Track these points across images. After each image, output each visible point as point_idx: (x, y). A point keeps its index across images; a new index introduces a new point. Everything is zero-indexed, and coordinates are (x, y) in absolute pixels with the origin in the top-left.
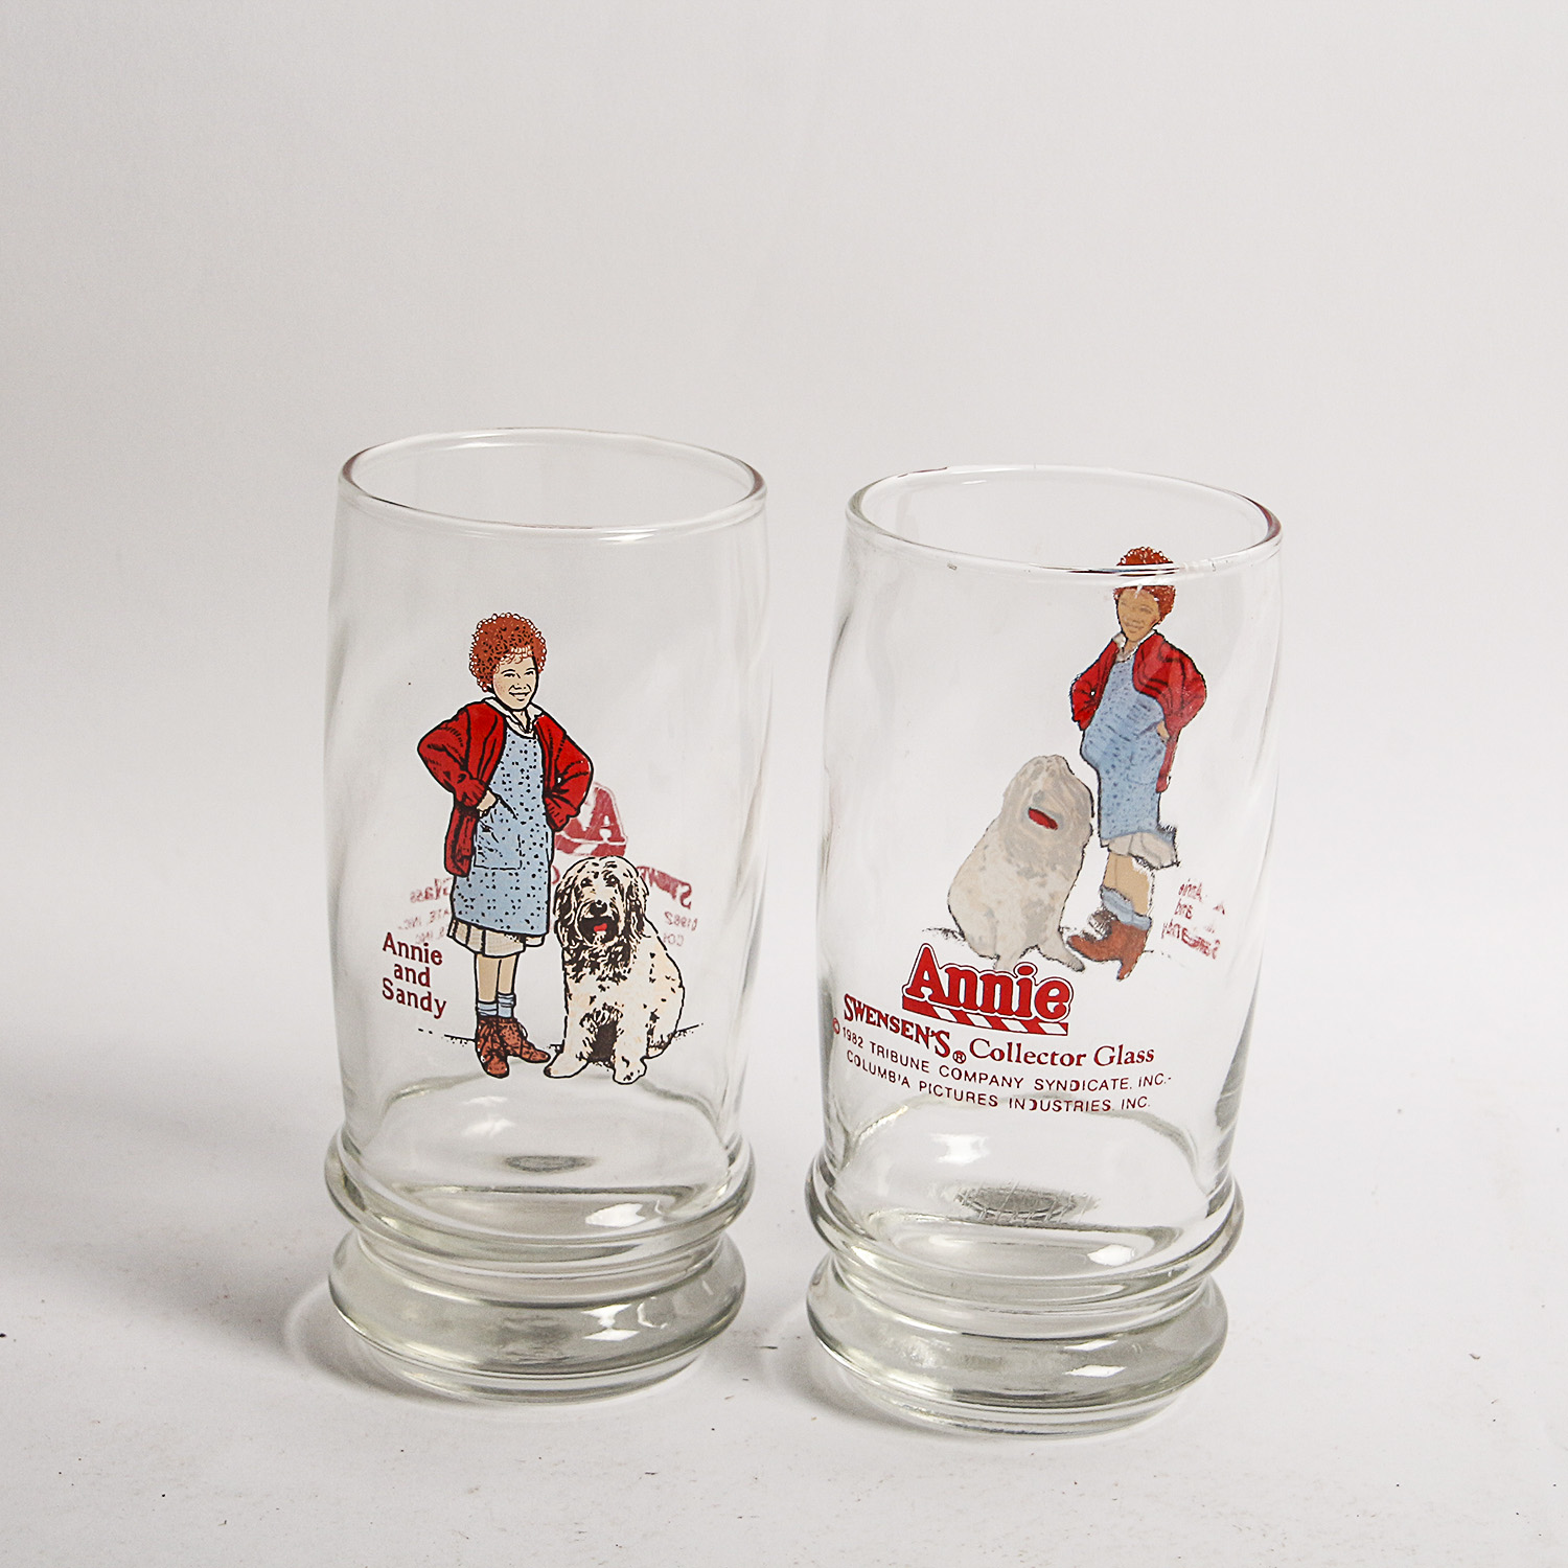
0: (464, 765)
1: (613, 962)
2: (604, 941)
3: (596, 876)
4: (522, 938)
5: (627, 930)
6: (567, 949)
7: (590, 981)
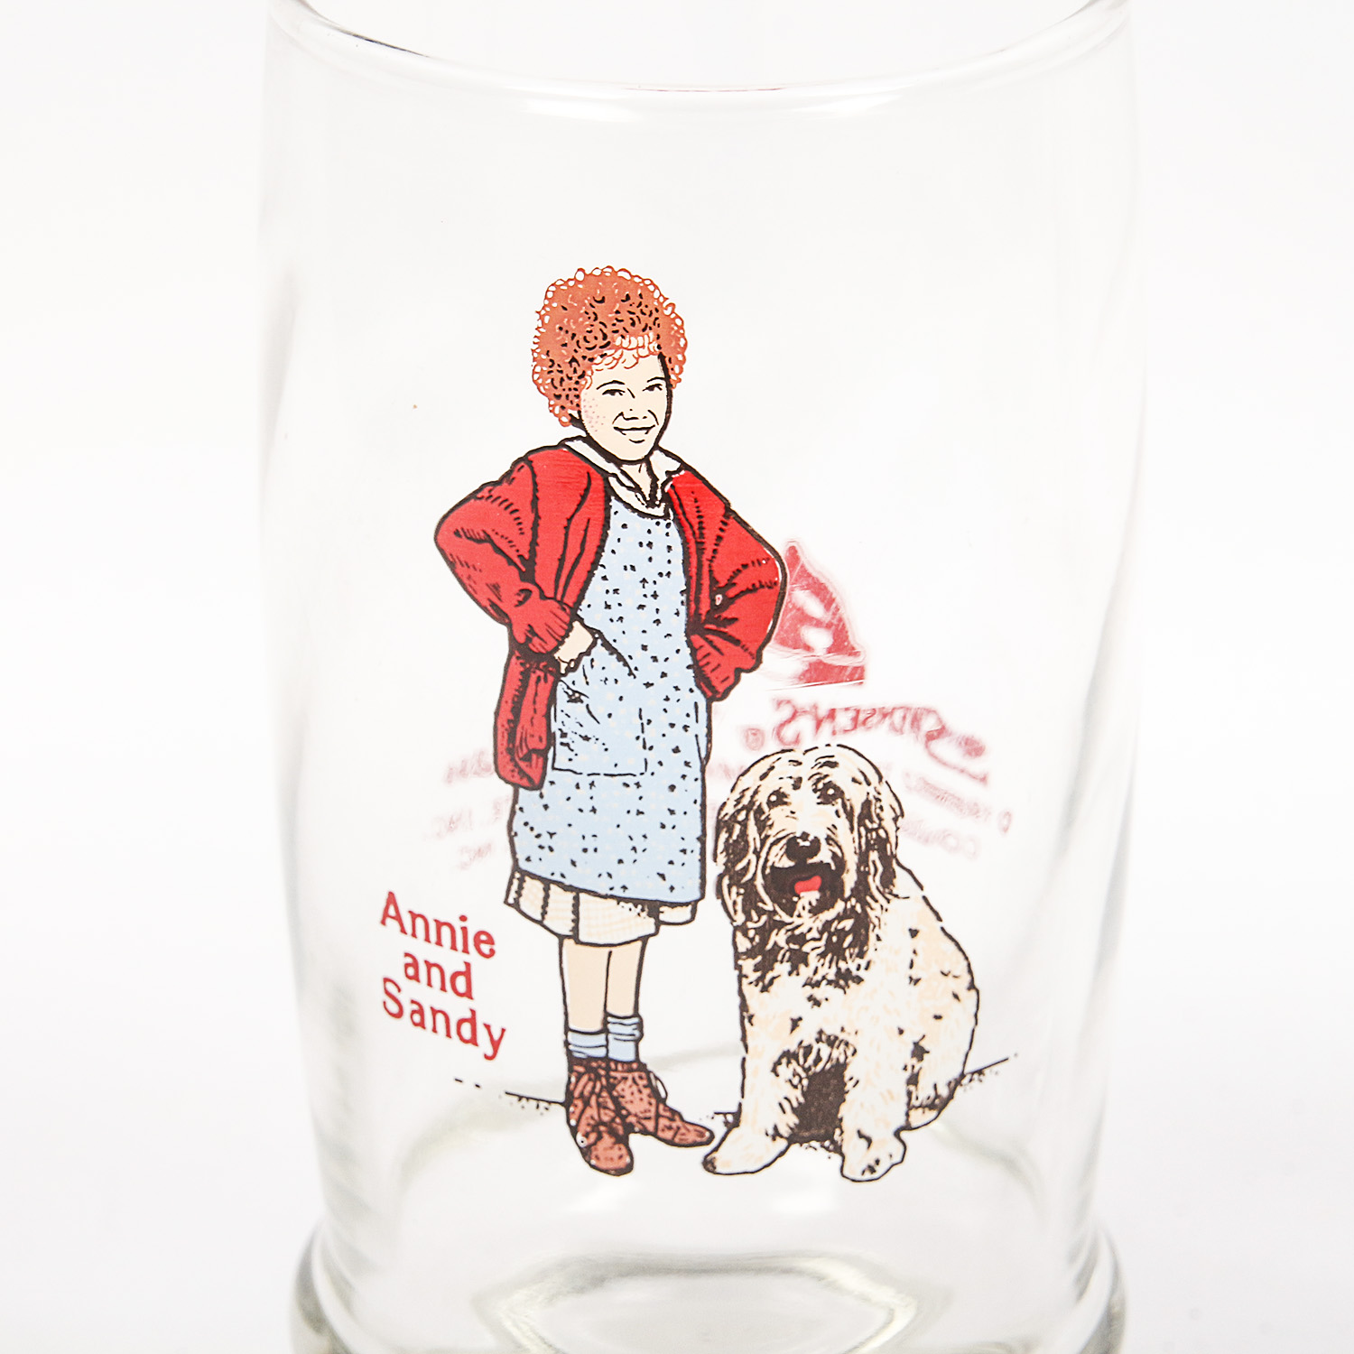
0: (528, 574)
1: (834, 950)
2: (815, 911)
3: (796, 786)
4: (652, 908)
5: (861, 890)
6: (744, 930)
7: (789, 988)
